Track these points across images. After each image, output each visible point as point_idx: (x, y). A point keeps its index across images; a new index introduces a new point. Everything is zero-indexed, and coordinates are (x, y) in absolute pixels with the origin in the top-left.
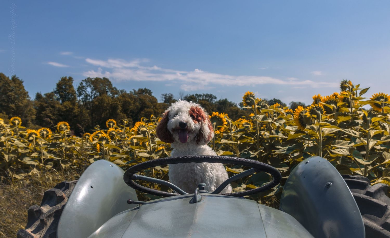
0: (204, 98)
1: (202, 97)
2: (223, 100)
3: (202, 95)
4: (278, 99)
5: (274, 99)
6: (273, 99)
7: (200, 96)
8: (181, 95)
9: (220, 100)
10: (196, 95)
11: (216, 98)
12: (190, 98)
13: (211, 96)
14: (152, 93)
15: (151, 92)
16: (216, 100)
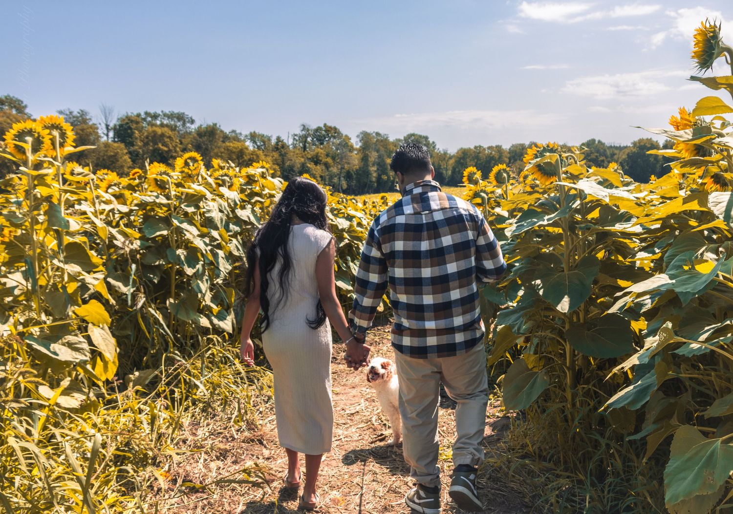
0: (165, 122)
1: (159, 119)
2: (208, 126)
3: (161, 113)
4: (333, 126)
5: (325, 125)
6: (322, 126)
7: (155, 116)
8: (105, 113)
9: (200, 127)
10: (147, 113)
11: (192, 122)
12: (127, 121)
13: (180, 117)
14: (26, 107)
15: (23, 105)
16: (193, 127)
